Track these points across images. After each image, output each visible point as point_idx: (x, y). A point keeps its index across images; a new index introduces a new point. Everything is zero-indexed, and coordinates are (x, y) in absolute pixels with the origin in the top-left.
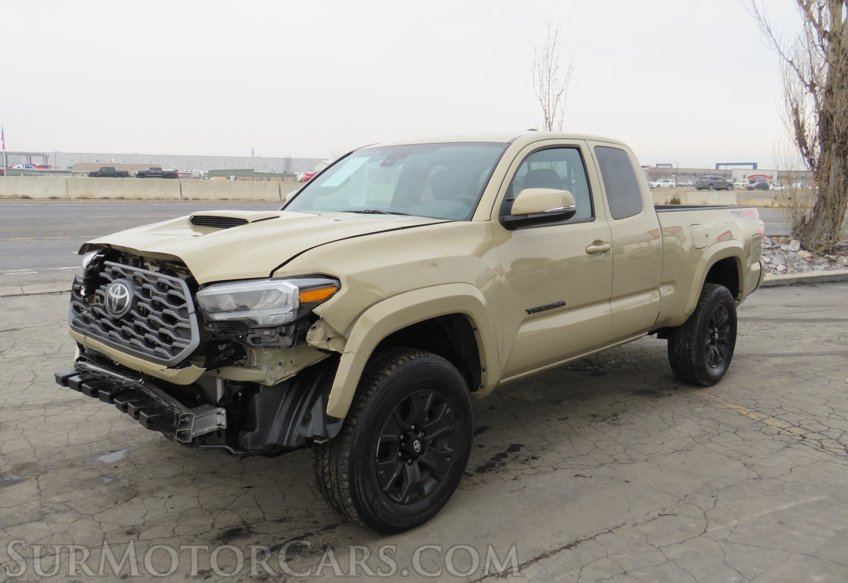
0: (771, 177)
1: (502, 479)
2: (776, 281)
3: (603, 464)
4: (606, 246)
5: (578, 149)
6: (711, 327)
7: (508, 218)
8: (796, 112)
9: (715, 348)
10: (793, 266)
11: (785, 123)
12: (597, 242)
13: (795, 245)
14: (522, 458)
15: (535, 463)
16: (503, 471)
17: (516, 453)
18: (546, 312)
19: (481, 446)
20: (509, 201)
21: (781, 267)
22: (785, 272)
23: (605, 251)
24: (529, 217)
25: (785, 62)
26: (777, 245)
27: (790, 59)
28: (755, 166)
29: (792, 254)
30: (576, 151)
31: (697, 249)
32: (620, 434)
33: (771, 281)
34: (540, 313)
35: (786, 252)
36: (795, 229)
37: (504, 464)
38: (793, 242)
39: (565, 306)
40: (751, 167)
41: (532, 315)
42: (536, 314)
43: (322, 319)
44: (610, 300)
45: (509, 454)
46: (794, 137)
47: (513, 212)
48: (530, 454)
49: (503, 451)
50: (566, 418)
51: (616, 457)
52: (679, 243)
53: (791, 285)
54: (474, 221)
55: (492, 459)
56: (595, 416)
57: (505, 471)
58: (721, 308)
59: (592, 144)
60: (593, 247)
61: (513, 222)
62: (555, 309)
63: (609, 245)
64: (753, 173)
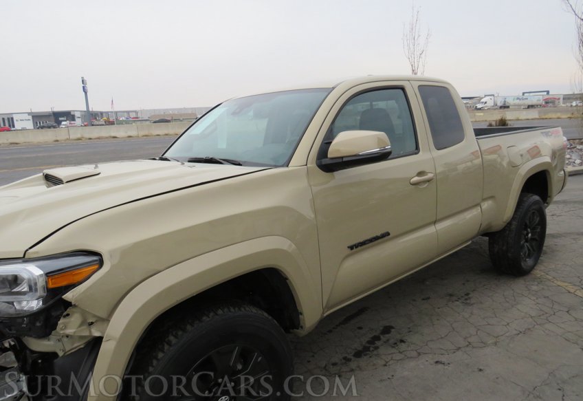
0: (558, 99)
1: (374, 365)
2: (576, 171)
3: (459, 348)
4: (430, 176)
5: (403, 89)
6: (526, 229)
7: (325, 161)
9: (528, 244)
12: (420, 174)
14: (392, 341)
15: (403, 346)
16: (376, 355)
17: (387, 335)
18: (371, 244)
19: (360, 328)
20: (327, 143)
21: (578, 161)
22: (581, 164)
23: (429, 181)
24: (344, 159)
28: (548, 92)
30: (401, 91)
31: (514, 167)
32: (472, 314)
33: (572, 171)
34: (364, 247)
35: (581, 150)
37: (377, 348)
39: (389, 237)
40: (545, 93)
41: (355, 250)
42: (359, 248)
43: (75, 306)
44: (435, 222)
45: (382, 337)
47: (329, 156)
48: (399, 337)
49: (376, 334)
50: (429, 298)
51: (469, 340)
52: (499, 160)
54: (290, 168)
55: (368, 342)
56: (451, 295)
57: (378, 355)
58: (534, 213)
59: (416, 84)
60: (416, 179)
61: (329, 164)
62: (380, 241)
63: (432, 175)
64: (547, 97)
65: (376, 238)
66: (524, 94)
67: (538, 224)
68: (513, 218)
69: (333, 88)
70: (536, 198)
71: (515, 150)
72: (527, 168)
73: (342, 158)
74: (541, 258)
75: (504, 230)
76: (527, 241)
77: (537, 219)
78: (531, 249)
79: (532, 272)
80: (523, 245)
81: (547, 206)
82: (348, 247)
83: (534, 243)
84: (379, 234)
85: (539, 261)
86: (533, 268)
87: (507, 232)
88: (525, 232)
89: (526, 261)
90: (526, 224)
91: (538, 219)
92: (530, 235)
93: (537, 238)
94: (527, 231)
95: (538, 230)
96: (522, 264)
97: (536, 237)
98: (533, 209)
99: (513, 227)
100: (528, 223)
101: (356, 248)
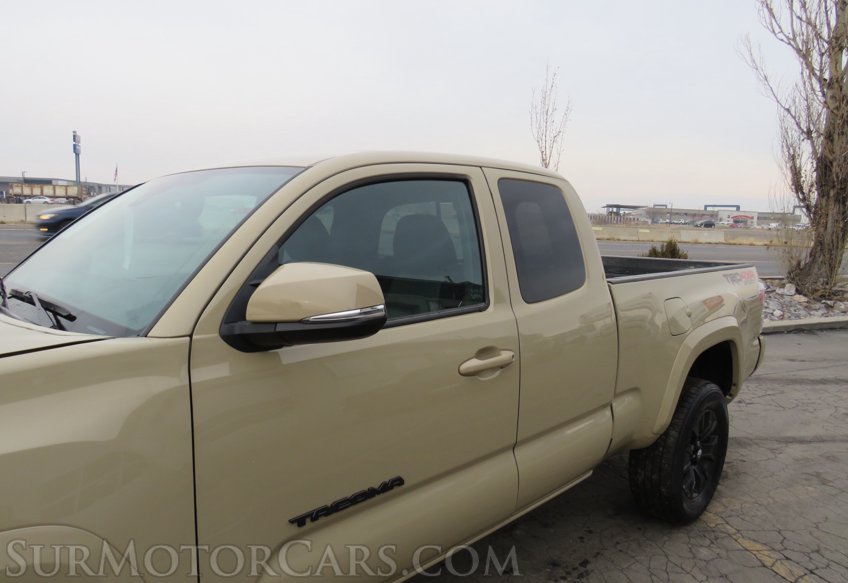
0: (752, 218)
2: (775, 328)
4: (505, 355)
5: (465, 181)
6: (694, 442)
7: (238, 328)
8: (793, 158)
9: (695, 468)
10: (789, 311)
11: (782, 169)
12: (483, 353)
13: (790, 289)
18: (350, 510)
21: (778, 313)
22: (782, 317)
23: (503, 366)
24: (280, 328)
25: (783, 109)
26: (772, 288)
27: (787, 107)
28: (738, 207)
29: (787, 299)
33: (768, 328)
34: (335, 516)
35: (782, 295)
36: (789, 273)
38: (788, 285)
39: (403, 487)
40: (735, 209)
41: (308, 526)
46: (791, 183)
47: (249, 315)
53: (789, 332)
54: (149, 341)
56: (555, 564)
58: (707, 414)
59: (495, 175)
60: (473, 363)
61: (252, 336)
62: (378, 497)
63: (511, 354)
64: (737, 214)
65: (368, 494)
66: (706, 207)
67: (714, 433)
68: (672, 424)
69: (307, 168)
70: (713, 387)
71: (678, 304)
72: (698, 338)
73: (275, 323)
74: (719, 487)
75: (656, 445)
76: (694, 462)
77: (713, 425)
78: (701, 476)
79: (703, 517)
80: (688, 470)
81: (730, 401)
82: (292, 522)
83: (706, 466)
84: (376, 485)
85: (716, 493)
86: (703, 509)
87: (661, 449)
88: (693, 447)
89: (691, 498)
90: (694, 434)
91: (715, 423)
92: (700, 452)
93: (713, 457)
94: (695, 445)
95: (715, 442)
96: (685, 506)
97: (710, 454)
98: (708, 408)
99: (671, 441)
100: (698, 434)
101: (313, 520)
